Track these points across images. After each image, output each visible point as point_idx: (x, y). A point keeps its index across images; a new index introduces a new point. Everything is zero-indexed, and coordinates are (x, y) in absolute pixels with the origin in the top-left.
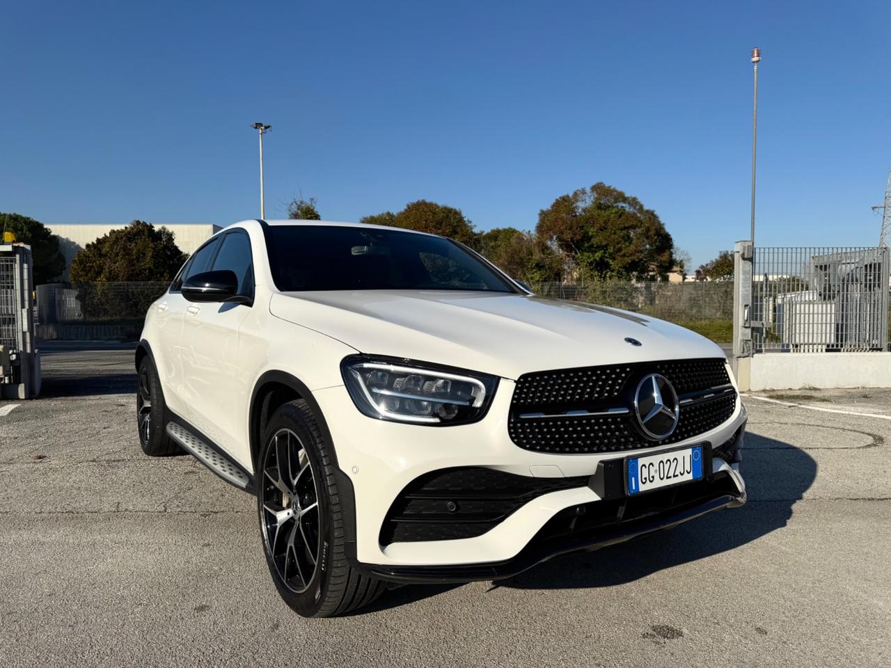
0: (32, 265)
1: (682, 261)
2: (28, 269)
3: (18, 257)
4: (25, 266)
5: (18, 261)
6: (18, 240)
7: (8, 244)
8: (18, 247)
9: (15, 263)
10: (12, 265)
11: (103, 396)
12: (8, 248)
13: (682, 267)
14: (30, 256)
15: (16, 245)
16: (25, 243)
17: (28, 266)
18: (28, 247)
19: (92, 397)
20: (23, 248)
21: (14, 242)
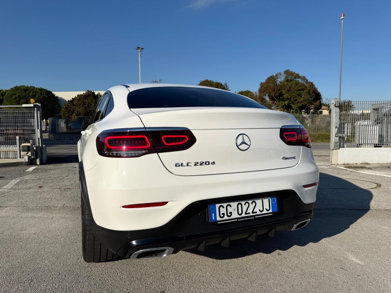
1: (329, 104)
2: (40, 113)
3: (36, 108)
4: (39, 112)
5: (36, 110)
6: (36, 102)
7: (32, 103)
8: (36, 105)
9: (35, 111)
10: (33, 112)
11: (69, 164)
12: (32, 105)
13: (329, 107)
14: (41, 108)
15: (35, 104)
16: (39, 103)
18: (40, 105)
19: (65, 164)
20: (38, 105)
21: (34, 103)
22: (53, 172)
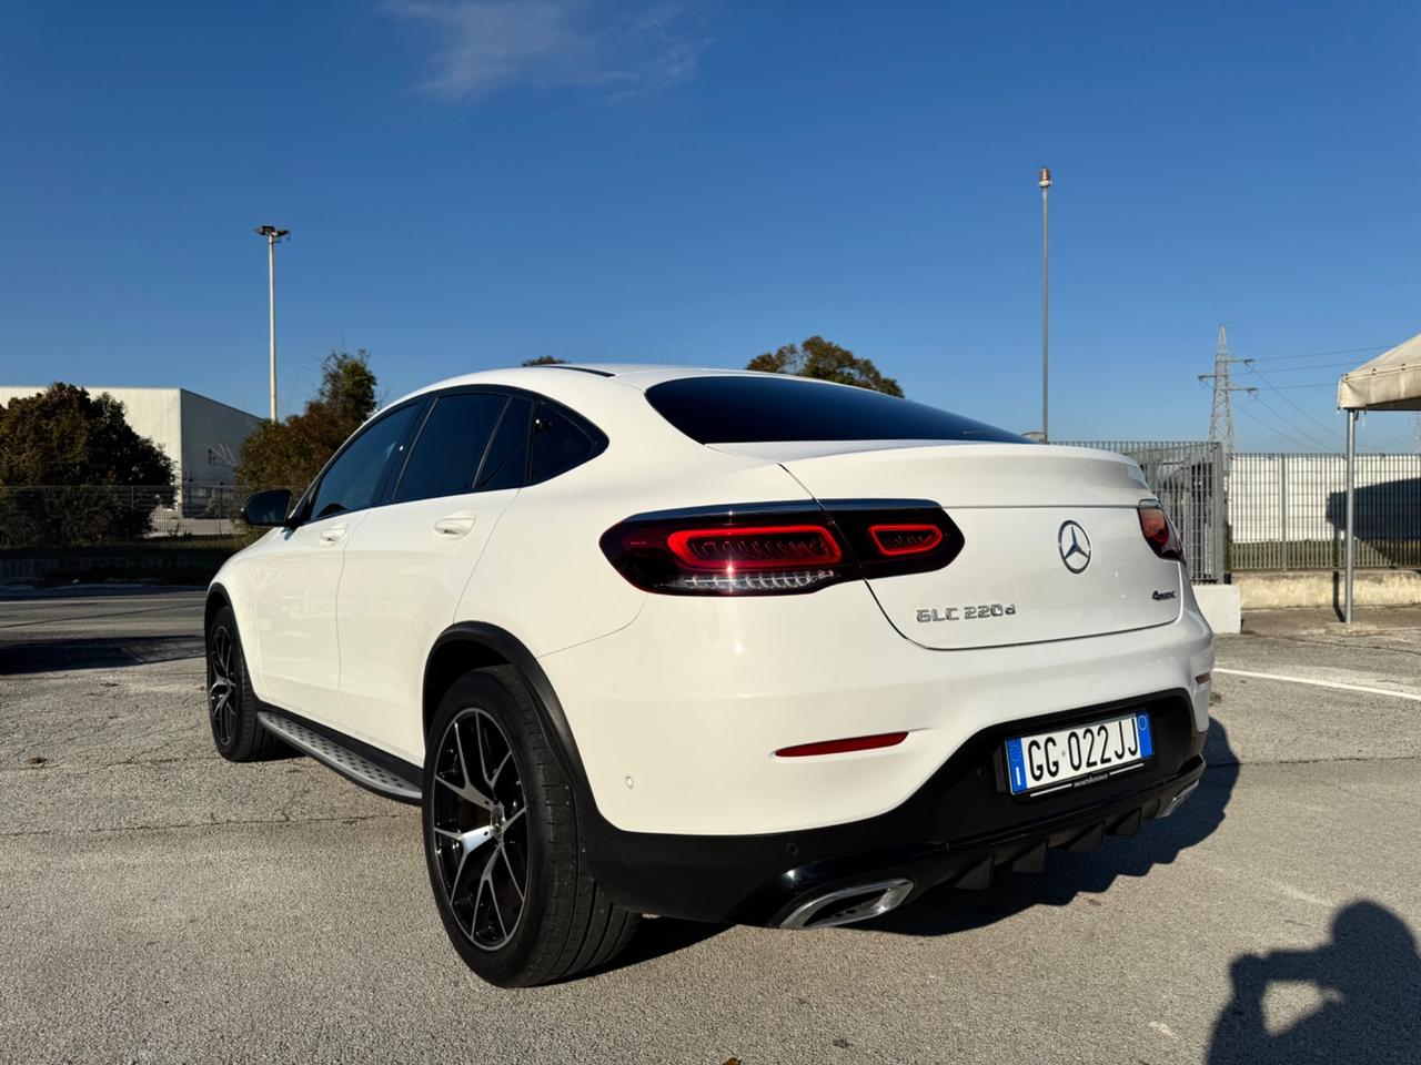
22: (25, 704)
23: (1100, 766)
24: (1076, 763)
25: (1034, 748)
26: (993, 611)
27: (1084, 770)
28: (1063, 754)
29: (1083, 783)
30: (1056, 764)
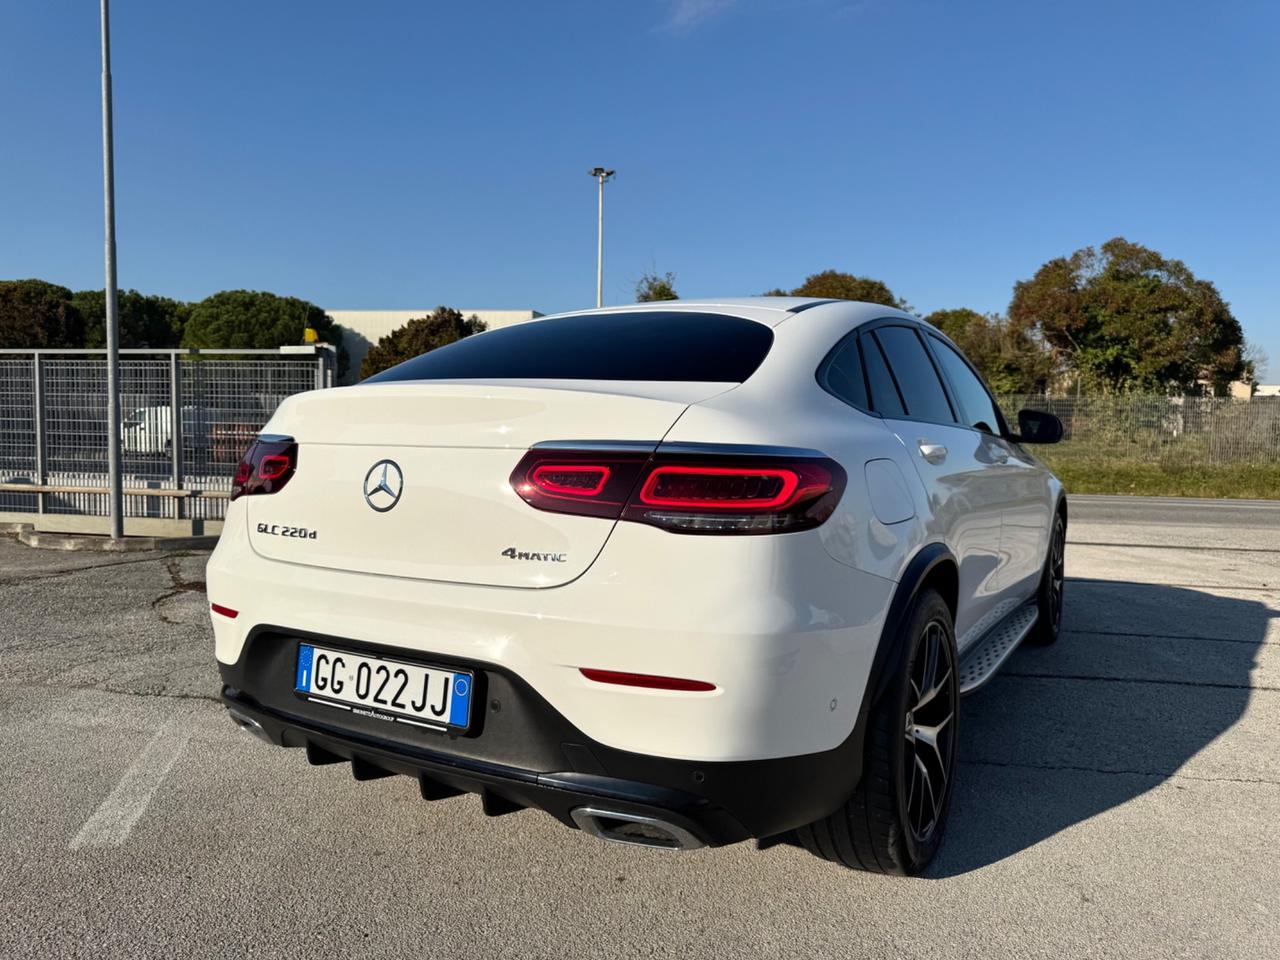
0: (336, 372)
1: (1250, 362)
2: (332, 376)
3: (321, 361)
4: (329, 372)
5: (321, 367)
6: (321, 339)
7: (309, 344)
8: (322, 348)
9: (318, 368)
10: (313, 372)
12: (310, 350)
13: (1250, 372)
14: (335, 359)
15: (319, 345)
16: (330, 343)
17: (332, 373)
18: (333, 348)
20: (327, 349)
21: (316, 342)
23: (389, 707)
24: (362, 691)
25: (323, 661)
26: (302, 533)
27: (369, 702)
28: (351, 678)
29: (364, 713)
30: (341, 683)
